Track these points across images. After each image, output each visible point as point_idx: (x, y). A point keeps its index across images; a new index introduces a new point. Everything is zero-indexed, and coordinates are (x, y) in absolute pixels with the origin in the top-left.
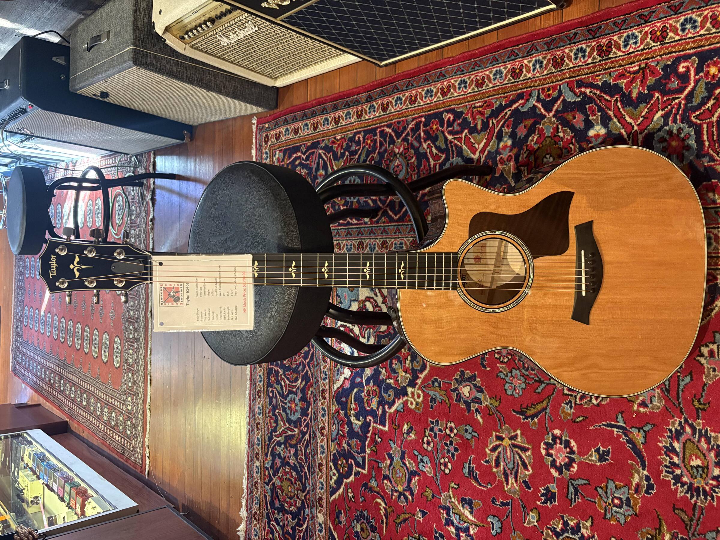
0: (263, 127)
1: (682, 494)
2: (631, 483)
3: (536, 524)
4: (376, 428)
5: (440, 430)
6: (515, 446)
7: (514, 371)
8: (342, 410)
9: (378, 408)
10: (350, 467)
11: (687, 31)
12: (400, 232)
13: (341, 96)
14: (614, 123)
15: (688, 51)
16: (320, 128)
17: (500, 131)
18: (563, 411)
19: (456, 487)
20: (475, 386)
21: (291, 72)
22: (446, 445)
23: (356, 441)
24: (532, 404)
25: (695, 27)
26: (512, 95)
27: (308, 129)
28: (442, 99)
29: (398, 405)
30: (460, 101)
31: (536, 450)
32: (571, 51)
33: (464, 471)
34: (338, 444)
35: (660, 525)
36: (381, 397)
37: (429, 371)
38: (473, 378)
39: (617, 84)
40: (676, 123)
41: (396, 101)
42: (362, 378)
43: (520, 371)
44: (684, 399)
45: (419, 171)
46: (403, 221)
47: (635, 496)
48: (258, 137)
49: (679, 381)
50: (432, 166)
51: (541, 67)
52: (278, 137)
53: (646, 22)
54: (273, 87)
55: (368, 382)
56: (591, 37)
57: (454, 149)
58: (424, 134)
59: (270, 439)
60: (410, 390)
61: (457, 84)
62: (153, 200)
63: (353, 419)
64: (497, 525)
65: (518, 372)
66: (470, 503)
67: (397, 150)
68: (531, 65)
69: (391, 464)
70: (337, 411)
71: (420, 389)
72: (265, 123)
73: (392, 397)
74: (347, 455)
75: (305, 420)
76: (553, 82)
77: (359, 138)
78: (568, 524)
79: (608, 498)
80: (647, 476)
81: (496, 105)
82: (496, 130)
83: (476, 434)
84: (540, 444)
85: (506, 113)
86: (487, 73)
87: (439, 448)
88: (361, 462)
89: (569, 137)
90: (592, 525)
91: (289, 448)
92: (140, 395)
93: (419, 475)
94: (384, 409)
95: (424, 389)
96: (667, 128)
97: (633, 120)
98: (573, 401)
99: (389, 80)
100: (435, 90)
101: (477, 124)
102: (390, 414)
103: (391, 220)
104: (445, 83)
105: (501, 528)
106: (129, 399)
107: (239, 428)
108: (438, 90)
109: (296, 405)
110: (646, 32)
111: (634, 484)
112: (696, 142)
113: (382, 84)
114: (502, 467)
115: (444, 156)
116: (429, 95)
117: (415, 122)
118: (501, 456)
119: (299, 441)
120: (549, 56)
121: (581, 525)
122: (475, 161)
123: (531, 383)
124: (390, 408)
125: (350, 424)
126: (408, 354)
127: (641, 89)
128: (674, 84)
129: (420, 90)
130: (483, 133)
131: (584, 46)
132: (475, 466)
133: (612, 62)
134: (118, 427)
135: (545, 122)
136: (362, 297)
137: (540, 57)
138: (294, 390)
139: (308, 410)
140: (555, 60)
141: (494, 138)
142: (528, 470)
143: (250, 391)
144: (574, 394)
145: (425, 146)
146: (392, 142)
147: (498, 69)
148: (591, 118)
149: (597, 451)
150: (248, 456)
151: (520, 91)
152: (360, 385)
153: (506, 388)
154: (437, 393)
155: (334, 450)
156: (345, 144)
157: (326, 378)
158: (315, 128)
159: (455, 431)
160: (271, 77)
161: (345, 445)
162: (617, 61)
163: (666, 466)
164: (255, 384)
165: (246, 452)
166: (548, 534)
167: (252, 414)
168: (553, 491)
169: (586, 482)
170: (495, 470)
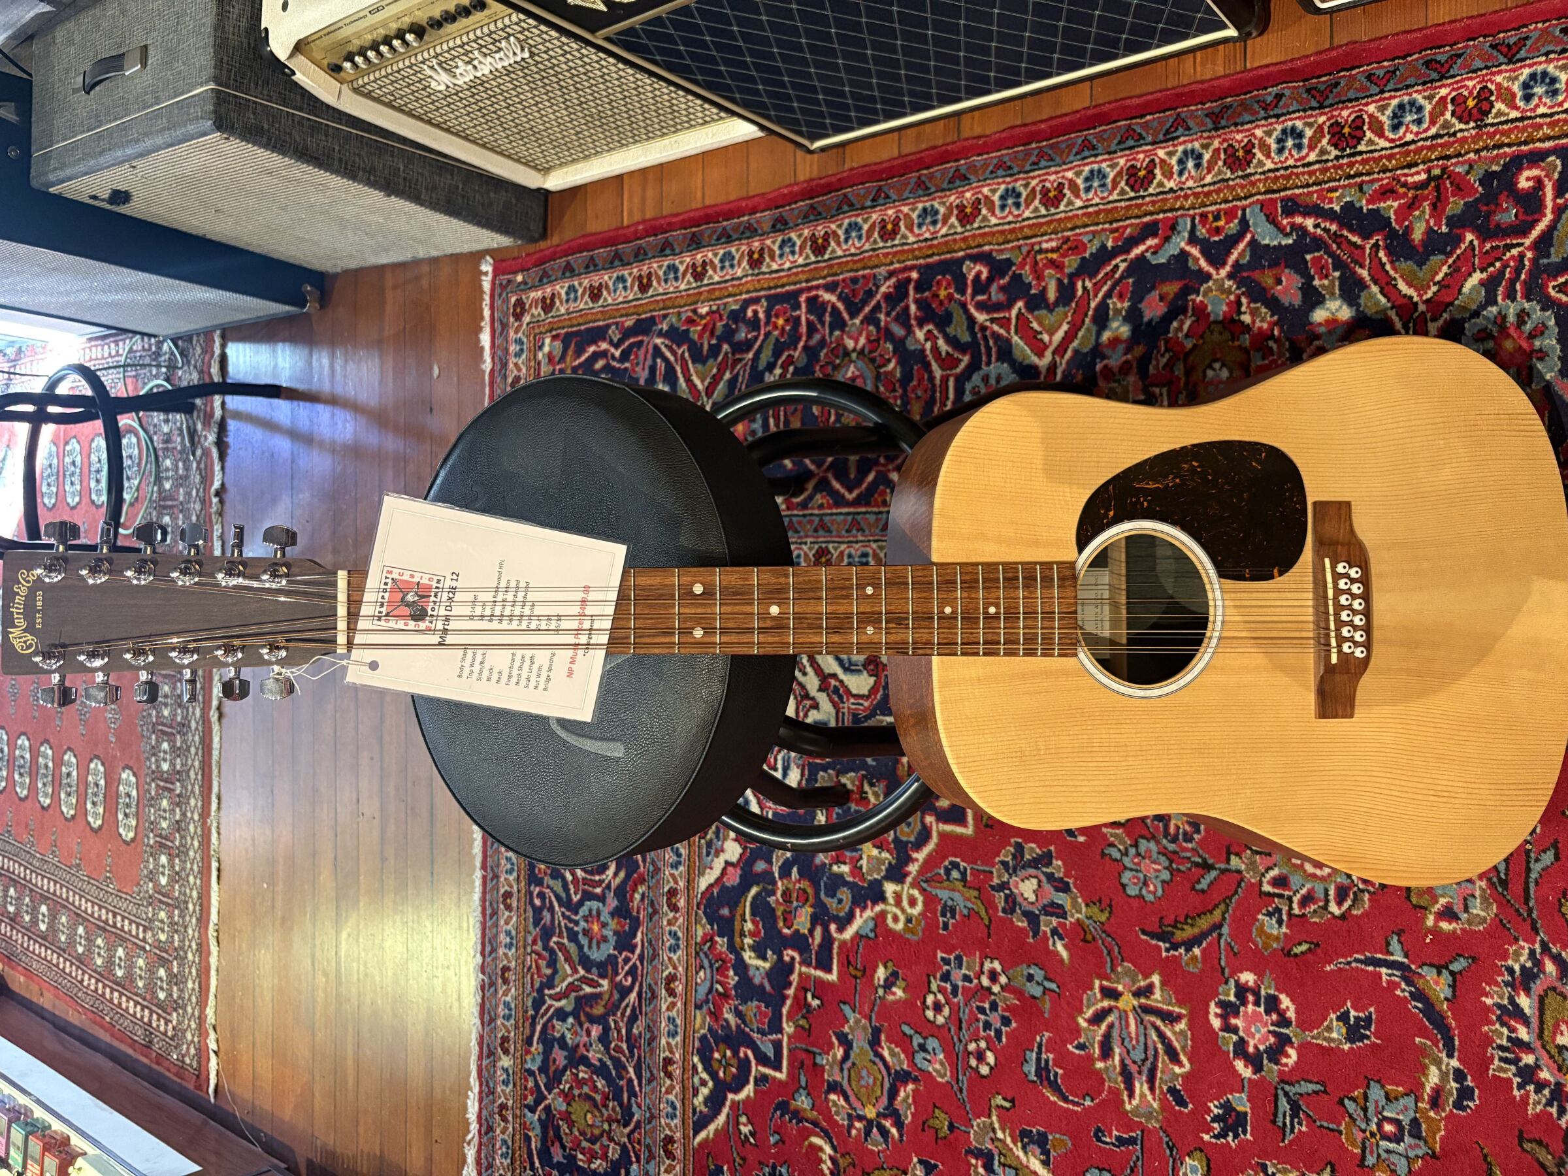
0: (509, 281)
1: (1539, 1108)
2: (1422, 1085)
4: (808, 977)
5: (966, 978)
6: (1147, 1010)
7: (1141, 842)
8: (721, 935)
9: (811, 931)
10: (745, 1065)
11: (1535, 100)
12: (860, 529)
13: (710, 216)
14: (1372, 296)
15: (1538, 145)
16: (657, 288)
17: (1103, 309)
18: (1261, 931)
19: (1007, 1105)
20: (1050, 877)
21: (586, 157)
22: (982, 1010)
23: (758, 1007)
24: (1187, 917)
25: (1555, 93)
26: (1130, 226)
27: (625, 288)
28: (959, 229)
29: (861, 921)
30: (1006, 236)
31: (1198, 1020)
32: (1269, 134)
33: (1026, 1069)
34: (711, 1013)
36: (819, 906)
37: (937, 845)
38: (1043, 860)
39: (1378, 210)
40: (1513, 300)
41: (847, 232)
42: (770, 862)
43: (1158, 843)
44: (1543, 902)
45: (905, 390)
46: (868, 504)
47: (1432, 1114)
48: (498, 302)
49: (1528, 862)
50: (938, 382)
51: (1198, 166)
52: (548, 305)
53: (1442, 77)
54: (539, 189)
55: (785, 871)
57: (991, 343)
58: (919, 308)
59: (538, 1003)
60: (890, 888)
61: (996, 198)
62: (221, 444)
63: (748, 956)
65: (1152, 846)
66: (1042, 1142)
67: (850, 344)
68: (1174, 161)
69: (846, 1057)
70: (709, 939)
71: (914, 885)
72: (515, 272)
73: (847, 905)
74: (735, 1039)
75: (626, 960)
76: (1226, 201)
77: (755, 312)
79: (1368, 1121)
80: (1457, 1072)
81: (1093, 248)
82: (1093, 305)
83: (1053, 986)
84: (1208, 1006)
85: (1117, 266)
86: (1070, 174)
87: (965, 1017)
88: (771, 1054)
89: (1265, 326)
91: (586, 1025)
92: (191, 906)
93: (916, 1080)
94: (826, 931)
95: (924, 885)
96: (1494, 310)
97: (1416, 289)
98: (1285, 909)
99: (829, 185)
100: (942, 210)
101: (1045, 289)
102: (843, 944)
103: (839, 501)
104: (968, 195)
106: (162, 915)
107: (454, 979)
108: (950, 209)
109: (604, 925)
110: (1443, 99)
111: (1428, 1090)
112: (1559, 341)
113: (812, 190)
114: (1117, 1058)
115: (966, 359)
116: (929, 219)
117: (894, 279)
118: (1115, 1033)
119: (613, 1008)
120: (1216, 143)
122: (1044, 371)
123: (1182, 868)
124: (841, 930)
125: (741, 967)
127: (1432, 222)
128: (1509, 214)
129: (905, 209)
130: (1060, 309)
131: (1299, 124)
132: (1051, 1056)
133: (1364, 162)
134: (133, 981)
135: (1210, 289)
137: (1197, 145)
138: (598, 890)
139: (635, 936)
140: (1231, 152)
141: (1087, 320)
142: (1180, 1064)
143: (484, 893)
144: (1287, 893)
145: (920, 335)
146: (839, 323)
147: (1096, 167)
148: (1316, 283)
149: (1344, 1018)
150: (480, 1044)
151: (1147, 219)
152: (766, 878)
153: (1124, 880)
154: (957, 896)
155: (701, 1027)
156: (719, 324)
157: (679, 863)
158: (644, 288)
159: (1003, 979)
160: (535, 168)
161: (729, 1017)
162: (1377, 160)
163: (1501, 1048)
164: (496, 876)
165: (474, 1036)
167: (488, 945)
168: (1240, 1108)
169: (1318, 1087)
170: (1100, 1065)
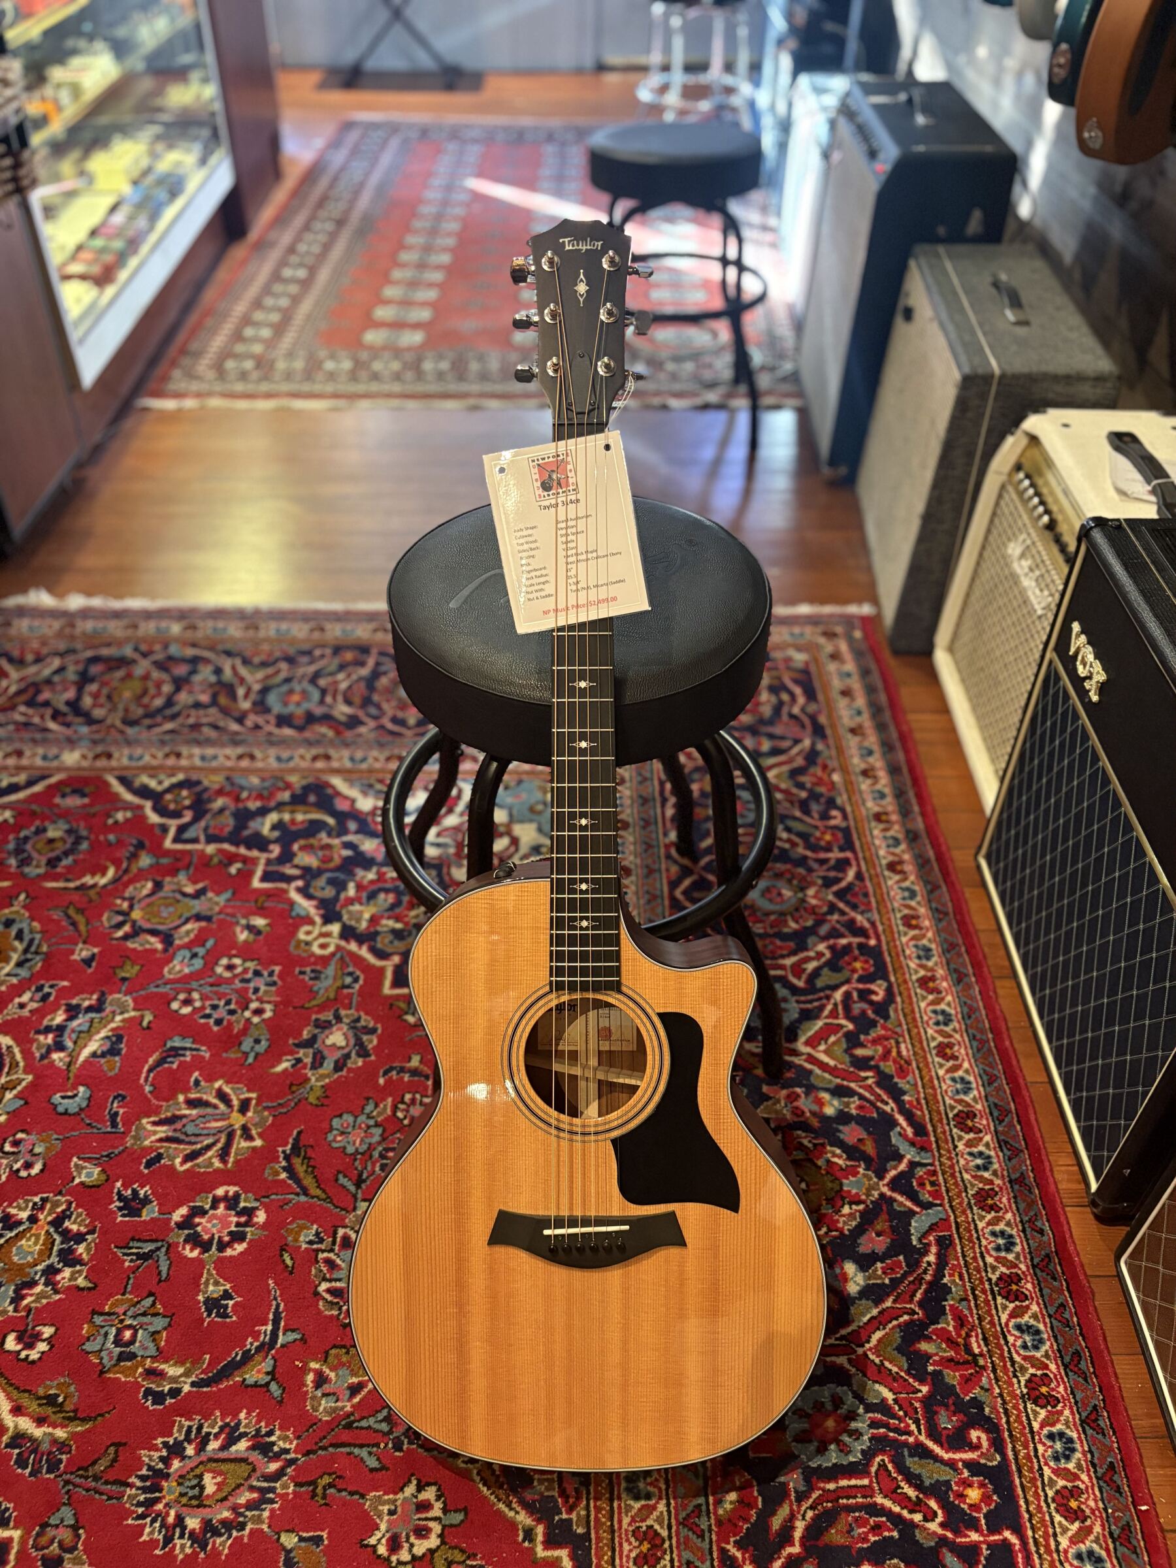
0: (855, 628)
1: (146, 1460)
2: (166, 1361)
3: (77, 1181)
4: (256, 864)
5: (256, 990)
6: (231, 1136)
7: (379, 1131)
8: (291, 796)
9: (297, 867)
10: (177, 814)
11: (1049, 1443)
12: (649, 901)
13: (917, 781)
14: (868, 1310)
15: (1010, 1446)
16: (853, 741)
17: (851, 1093)
18: (302, 1228)
19: (145, 1024)
20: (348, 1056)
21: (962, 679)
22: (228, 1003)
23: (228, 825)
24: (314, 1167)
25: (1056, 1458)
26: (922, 1114)
27: (852, 716)
28: (914, 977)
29: (305, 905)
30: (910, 1015)
31: (224, 1177)
32: (1008, 1224)
33: (176, 1038)
34: (222, 788)
35: (84, 1420)
36: (319, 872)
37: (373, 966)
38: (363, 1052)
39: (944, 1314)
40: (870, 1426)
41: (908, 888)
42: (357, 832)
43: (379, 1143)
44: (333, 1458)
45: (772, 936)
46: (670, 904)
47: (140, 1370)
48: (835, 619)
49: (368, 1446)
50: (781, 962)
51: (978, 1167)
52: (835, 656)
53: (1066, 1367)
54: (934, 645)
55: (348, 845)
56: (1036, 1261)
57: (816, 1004)
58: (844, 946)
59: (229, 654)
60: (335, 928)
61: (943, 1006)
62: (706, 407)
63: (273, 817)
64: (72, 1105)
65: (377, 1138)
66: (113, 1051)
67: (811, 892)
68: (981, 1148)
69: (185, 895)
70: (288, 786)
71: (338, 948)
72: (863, 633)
73: (319, 894)
74: (199, 807)
75: (267, 722)
76: (948, 1191)
77: (835, 817)
78: (78, 1243)
79: (134, 1317)
80: (179, 1391)
81: (902, 1084)
82: (853, 1085)
83: (250, 1060)
84: (235, 1184)
85: (887, 1103)
86: (966, 1065)
87: (223, 989)
88: (186, 835)
89: (840, 1225)
90: (78, 1288)
91: (209, 691)
93: (165, 950)
94: (296, 878)
95: (338, 956)
96: (861, 1410)
97: (876, 1346)
98: (323, 1247)
99: (949, 874)
100: (930, 964)
101: (865, 1046)
102: (285, 891)
103: (673, 885)
104: (945, 984)
105: (66, 1113)
107: (246, 588)
108: (932, 970)
109: (298, 705)
110: (1046, 1367)
111: (162, 1367)
112: (835, 1465)
113: (943, 862)
114: (187, 1112)
115: (800, 984)
116: (922, 953)
117: (867, 925)
118: (209, 1110)
119: (225, 712)
120: (998, 1182)
121: (78, 1268)
122: (792, 1046)
123: (357, 1163)
124: (299, 890)
125: (263, 812)
126: (406, 924)
127: (936, 1358)
128: (947, 1422)
129: (930, 934)
130: (847, 1059)
131: (1018, 1248)
132: (188, 1059)
133: (987, 1302)
135: (870, 1179)
136: (518, 830)
137: (996, 1166)
138: (329, 700)
139: (288, 728)
140: (992, 1193)
141: (838, 1081)
142: (184, 1162)
143: (324, 612)
144: (337, 1248)
145: (821, 947)
146: (828, 883)
147: (974, 1086)
148: (879, 1265)
149: (226, 1295)
150: (190, 609)
151: (930, 1128)
152: (342, 830)
154: (330, 982)
155: (209, 781)
156: (823, 790)
157: (354, 762)
158: (853, 731)
159: (256, 1020)
160: (952, 641)
161: (220, 803)
162: (989, 1311)
163: (200, 1427)
164: (339, 621)
165: (198, 604)
166: (56, 1204)
167: (278, 615)
168: (144, 1212)
169: (164, 1275)
170: (181, 1098)
